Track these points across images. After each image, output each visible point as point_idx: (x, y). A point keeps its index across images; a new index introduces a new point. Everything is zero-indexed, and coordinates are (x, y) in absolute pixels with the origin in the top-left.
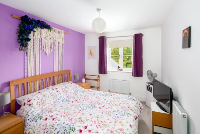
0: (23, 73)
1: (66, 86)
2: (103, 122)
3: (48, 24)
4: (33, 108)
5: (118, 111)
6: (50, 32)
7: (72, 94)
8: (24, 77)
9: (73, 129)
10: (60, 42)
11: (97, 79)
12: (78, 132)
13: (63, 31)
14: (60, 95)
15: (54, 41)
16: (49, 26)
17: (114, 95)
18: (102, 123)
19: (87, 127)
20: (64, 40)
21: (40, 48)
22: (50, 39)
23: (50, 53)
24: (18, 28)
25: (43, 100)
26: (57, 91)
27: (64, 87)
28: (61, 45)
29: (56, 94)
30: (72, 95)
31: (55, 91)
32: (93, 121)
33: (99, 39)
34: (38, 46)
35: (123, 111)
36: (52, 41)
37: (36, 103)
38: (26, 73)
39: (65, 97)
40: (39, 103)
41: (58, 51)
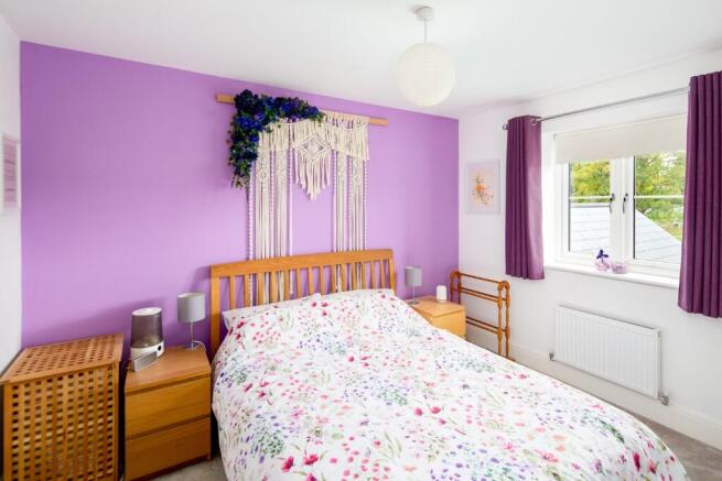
0: (244, 248)
1: (360, 304)
2: (381, 468)
3: (312, 104)
4: (241, 346)
5: (483, 451)
6: (317, 128)
7: (368, 331)
8: (248, 259)
9: (278, 447)
10: (355, 155)
11: (496, 294)
12: (282, 463)
13: (366, 120)
14: (329, 328)
15: (333, 154)
16: (315, 109)
17: (523, 377)
18: (376, 470)
19: (316, 459)
20: (366, 150)
21: (289, 179)
22: (321, 148)
23: (318, 190)
24: (232, 129)
25: (274, 330)
26: (325, 314)
27: (350, 305)
28: (356, 164)
29: (317, 322)
30: (367, 335)
31: (318, 311)
32: (352, 450)
33: (506, 132)
34: (285, 172)
35: (502, 465)
36: (326, 154)
37: (253, 334)
38: (251, 249)
39: (341, 338)
40: (259, 338)
41: (348, 185)
